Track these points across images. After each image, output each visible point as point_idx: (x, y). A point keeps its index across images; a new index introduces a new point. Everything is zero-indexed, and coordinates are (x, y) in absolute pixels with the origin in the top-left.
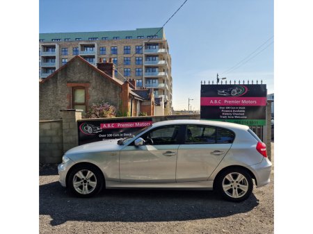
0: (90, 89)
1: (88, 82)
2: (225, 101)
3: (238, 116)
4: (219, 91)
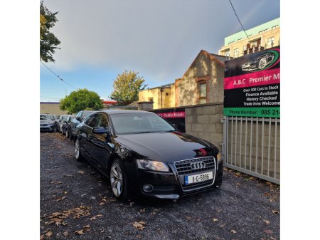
0: (210, 81)
1: (209, 75)
2: (251, 80)
3: (267, 101)
4: (244, 66)
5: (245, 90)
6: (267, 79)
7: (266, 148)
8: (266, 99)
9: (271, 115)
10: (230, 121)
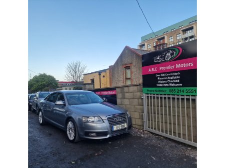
0: (133, 67)
1: (131, 63)
2: (161, 68)
3: (173, 83)
4: (155, 58)
5: (157, 76)
6: (172, 67)
7: (174, 116)
8: (172, 81)
9: (176, 93)
10: (148, 97)
